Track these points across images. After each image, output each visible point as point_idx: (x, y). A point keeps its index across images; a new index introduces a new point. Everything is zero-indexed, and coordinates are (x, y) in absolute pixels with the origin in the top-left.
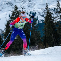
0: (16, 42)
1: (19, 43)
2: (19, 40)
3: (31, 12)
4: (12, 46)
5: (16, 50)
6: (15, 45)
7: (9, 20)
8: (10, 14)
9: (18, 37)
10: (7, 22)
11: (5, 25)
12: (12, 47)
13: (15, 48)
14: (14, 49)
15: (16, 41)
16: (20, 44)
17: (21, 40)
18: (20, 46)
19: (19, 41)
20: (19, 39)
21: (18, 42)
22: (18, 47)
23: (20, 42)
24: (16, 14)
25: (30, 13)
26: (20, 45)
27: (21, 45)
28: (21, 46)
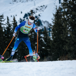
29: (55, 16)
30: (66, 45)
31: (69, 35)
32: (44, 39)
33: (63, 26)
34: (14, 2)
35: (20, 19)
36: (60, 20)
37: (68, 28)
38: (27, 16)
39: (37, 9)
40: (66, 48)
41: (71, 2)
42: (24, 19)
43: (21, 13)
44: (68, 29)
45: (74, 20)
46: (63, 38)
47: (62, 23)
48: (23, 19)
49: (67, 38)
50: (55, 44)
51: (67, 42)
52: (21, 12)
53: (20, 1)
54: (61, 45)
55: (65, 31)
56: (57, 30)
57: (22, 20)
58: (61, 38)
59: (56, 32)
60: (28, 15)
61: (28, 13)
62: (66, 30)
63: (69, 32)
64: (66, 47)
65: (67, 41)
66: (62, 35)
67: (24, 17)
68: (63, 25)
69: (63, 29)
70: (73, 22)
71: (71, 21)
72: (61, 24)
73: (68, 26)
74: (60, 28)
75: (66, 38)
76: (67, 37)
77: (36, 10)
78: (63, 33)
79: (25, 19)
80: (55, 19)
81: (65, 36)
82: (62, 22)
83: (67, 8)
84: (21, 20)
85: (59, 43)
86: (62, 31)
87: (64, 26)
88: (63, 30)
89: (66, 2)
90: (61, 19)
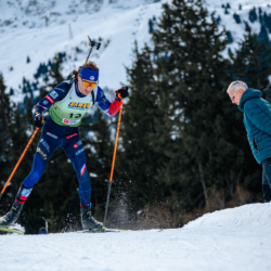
0: (175, 151)
1: (187, 161)
2: (188, 143)
3: (257, 12)
4: (156, 174)
5: (173, 193)
6: (171, 169)
7: (147, 48)
8: (154, 19)
9: (186, 130)
10: (138, 56)
11: (128, 70)
12: (156, 178)
13: (168, 180)
14: (164, 184)
15: (176, 146)
16: (193, 162)
17: (197, 143)
18: (192, 174)
19: (190, 150)
20: (189, 138)
21: (186, 153)
22: (183, 178)
23: (193, 156)
24: (178, 19)
25: (252, 15)
26: (194, 170)
27: (197, 168)
28: (198, 172)
29: (132, 75)
30: (165, 168)
31: (174, 137)
32: (96, 148)
33: (156, 107)
34: (5, 28)
35: (24, 81)
36: (146, 87)
37: (172, 114)
38: (47, 70)
39: (78, 50)
40: (166, 176)
41: (183, 32)
42: (35, 81)
43: (28, 61)
44: (173, 118)
45: (190, 89)
46: (156, 145)
47: (155, 97)
48: (32, 80)
49: (168, 145)
50: (130, 162)
51: (167, 159)
52: (25, 60)
53: (24, 24)
54: (148, 169)
55: (163, 123)
56: (136, 119)
57: (31, 83)
58: (151, 144)
59: (135, 124)
60: (49, 68)
61: (50, 63)
62: (165, 119)
63: (174, 127)
64: (166, 174)
65: (168, 154)
66: (151, 135)
67: (37, 76)
68: (158, 102)
69: (157, 116)
70: (187, 95)
71: (183, 91)
72: (151, 99)
73: (171, 107)
74: (146, 114)
75: (163, 146)
76: (167, 142)
77: (74, 52)
78: (157, 129)
79: (41, 80)
80: (132, 83)
81: (162, 140)
82: (154, 93)
83: (169, 48)
84: (28, 83)
85: (143, 159)
86: (153, 123)
87: (160, 108)
88: (156, 120)
89: (165, 29)
90: (148, 83)
